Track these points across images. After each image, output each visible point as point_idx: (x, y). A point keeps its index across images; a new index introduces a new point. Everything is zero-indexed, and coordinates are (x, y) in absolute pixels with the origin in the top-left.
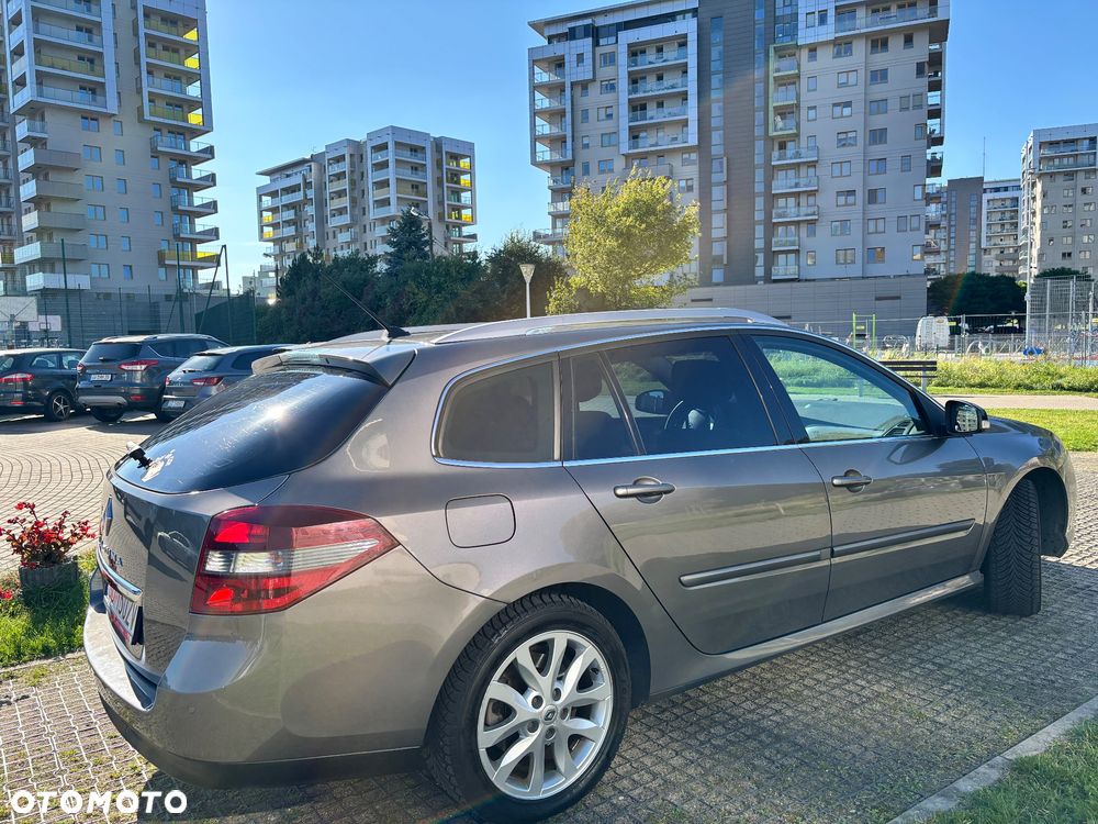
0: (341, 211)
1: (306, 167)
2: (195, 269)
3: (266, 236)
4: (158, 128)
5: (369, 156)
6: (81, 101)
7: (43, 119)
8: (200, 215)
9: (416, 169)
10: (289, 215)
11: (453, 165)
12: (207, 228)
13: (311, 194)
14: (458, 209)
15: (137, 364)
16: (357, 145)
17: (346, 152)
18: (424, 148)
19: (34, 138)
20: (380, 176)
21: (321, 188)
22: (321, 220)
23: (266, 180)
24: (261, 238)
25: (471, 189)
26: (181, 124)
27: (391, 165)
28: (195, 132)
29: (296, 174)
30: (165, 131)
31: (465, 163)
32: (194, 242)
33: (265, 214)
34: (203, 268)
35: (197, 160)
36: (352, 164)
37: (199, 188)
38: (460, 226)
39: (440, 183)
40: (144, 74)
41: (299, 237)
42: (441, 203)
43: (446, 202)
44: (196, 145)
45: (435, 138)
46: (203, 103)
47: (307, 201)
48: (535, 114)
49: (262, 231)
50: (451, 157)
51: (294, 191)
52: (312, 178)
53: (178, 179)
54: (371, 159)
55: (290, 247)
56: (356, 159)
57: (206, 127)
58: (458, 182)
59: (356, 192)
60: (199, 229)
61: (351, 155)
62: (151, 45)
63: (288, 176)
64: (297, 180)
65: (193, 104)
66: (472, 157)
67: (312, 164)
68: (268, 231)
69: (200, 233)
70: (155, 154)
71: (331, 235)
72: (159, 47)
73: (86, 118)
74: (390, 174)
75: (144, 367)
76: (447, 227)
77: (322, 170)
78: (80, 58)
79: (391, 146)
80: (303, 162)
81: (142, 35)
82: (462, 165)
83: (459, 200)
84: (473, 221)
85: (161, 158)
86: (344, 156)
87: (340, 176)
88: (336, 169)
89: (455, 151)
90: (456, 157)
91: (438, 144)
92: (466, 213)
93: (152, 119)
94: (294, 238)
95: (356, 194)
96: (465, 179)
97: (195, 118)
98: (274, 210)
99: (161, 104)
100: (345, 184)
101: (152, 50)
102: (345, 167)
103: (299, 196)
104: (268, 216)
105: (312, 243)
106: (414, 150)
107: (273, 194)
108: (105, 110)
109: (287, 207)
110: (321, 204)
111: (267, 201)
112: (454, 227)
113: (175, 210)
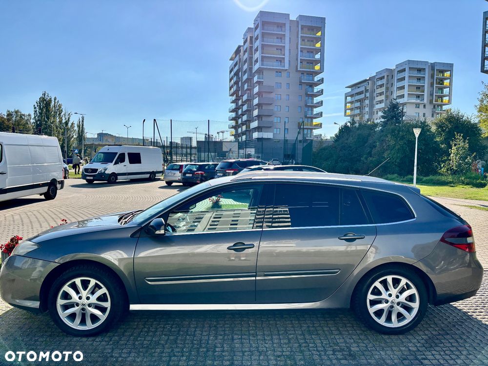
0: (381, 102)
1: (366, 83)
2: (311, 129)
3: (347, 114)
4: (303, 73)
5: (396, 75)
6: (276, 66)
7: (263, 74)
8: (316, 107)
9: (420, 79)
10: (358, 104)
11: (441, 76)
12: (317, 112)
13: (368, 95)
14: (441, 97)
15: (231, 170)
16: (390, 71)
17: (385, 75)
18: (425, 69)
19: (259, 81)
20: (400, 84)
21: (373, 91)
22: (372, 106)
23: (349, 90)
24: (345, 115)
25: (450, 87)
26: (312, 70)
27: (406, 79)
28: (317, 73)
29: (362, 86)
30: (305, 74)
31: (447, 74)
32: (312, 118)
33: (347, 104)
34: (315, 129)
35: (317, 84)
36: (388, 80)
37: (316, 96)
38: (441, 106)
39: (432, 85)
40: (299, 52)
41: (361, 115)
42: (432, 95)
43: (434, 94)
44: (316, 78)
45: (431, 63)
46: (321, 61)
47: (366, 98)
48: (485, 46)
49: (345, 112)
50: (440, 72)
51: (361, 94)
52: (369, 88)
53: (308, 93)
54: (397, 76)
55: (357, 119)
56: (390, 77)
57: (321, 70)
58: (442, 84)
59: (388, 92)
60: (315, 113)
61: (387, 76)
62: (303, 40)
63: (359, 87)
64: (362, 89)
65: (317, 62)
66: (451, 71)
67: (369, 81)
68: (348, 112)
69: (315, 115)
70: (301, 83)
71: (375, 113)
72: (306, 40)
73: (277, 72)
74: (406, 83)
75: (233, 171)
76: (434, 107)
77: (374, 83)
78: (277, 49)
79: (407, 70)
80: (365, 81)
81: (299, 37)
82: (445, 75)
83: (442, 93)
84: (449, 102)
85: (303, 85)
86: (384, 76)
87: (381, 86)
88: (380, 83)
89: (442, 68)
90: (442, 72)
91: (433, 66)
92: (446, 99)
93: (301, 70)
94: (359, 115)
95: (389, 93)
96: (446, 82)
97: (317, 67)
98: (351, 103)
99: (305, 63)
100: (383, 89)
101: (303, 42)
102: (384, 81)
103: (362, 96)
104: (349, 105)
105: (367, 117)
106: (419, 70)
107: (352, 96)
108: (284, 68)
109: (357, 101)
110: (372, 99)
111: (349, 99)
112: (438, 106)
113: (306, 106)
